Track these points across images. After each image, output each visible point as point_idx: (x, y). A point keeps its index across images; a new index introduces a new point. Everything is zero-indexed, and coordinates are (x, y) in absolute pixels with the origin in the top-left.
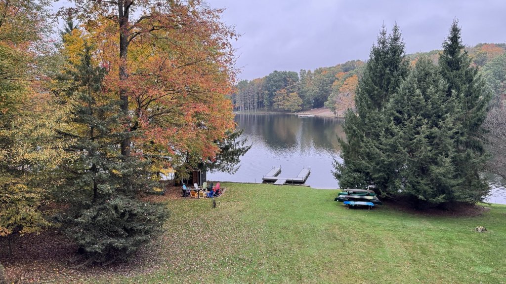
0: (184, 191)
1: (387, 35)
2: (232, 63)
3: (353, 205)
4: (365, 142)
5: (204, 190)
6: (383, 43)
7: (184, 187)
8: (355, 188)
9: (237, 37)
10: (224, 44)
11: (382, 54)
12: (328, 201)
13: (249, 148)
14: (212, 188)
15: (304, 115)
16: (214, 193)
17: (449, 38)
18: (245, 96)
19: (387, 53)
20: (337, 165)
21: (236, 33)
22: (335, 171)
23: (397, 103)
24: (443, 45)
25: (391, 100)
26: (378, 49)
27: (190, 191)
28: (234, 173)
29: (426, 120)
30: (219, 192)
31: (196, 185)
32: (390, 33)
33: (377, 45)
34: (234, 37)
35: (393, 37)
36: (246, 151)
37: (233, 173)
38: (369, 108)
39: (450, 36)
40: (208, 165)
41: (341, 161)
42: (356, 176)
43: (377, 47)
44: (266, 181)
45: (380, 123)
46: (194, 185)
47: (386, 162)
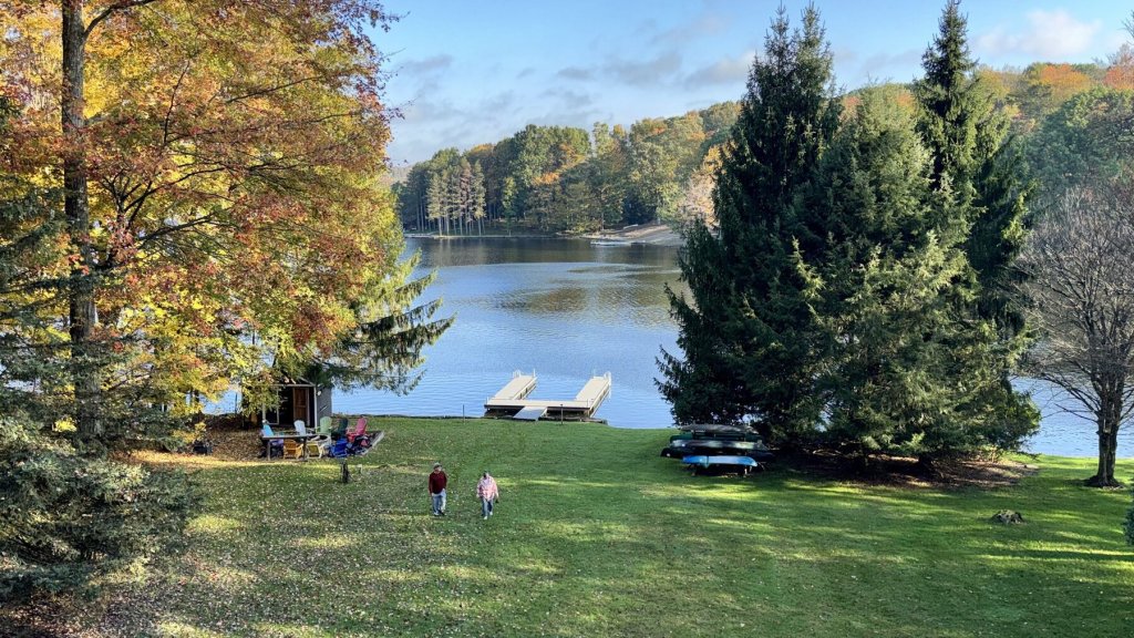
0: (265, 441)
1: (790, 34)
2: (377, 90)
3: (706, 466)
4: (734, 306)
5: (323, 438)
6: (780, 53)
7: (267, 432)
8: (711, 421)
9: (387, 22)
10: (351, 40)
11: (777, 81)
12: (644, 456)
13: (447, 325)
14: (345, 432)
15: (607, 240)
16: (349, 445)
17: (938, 42)
18: (450, 191)
19: (788, 79)
20: (670, 366)
21: (387, 12)
22: (664, 380)
23: (810, 207)
24: (925, 60)
25: (797, 199)
26: (767, 67)
27: (282, 441)
28: (408, 391)
29: (877, 247)
30: (364, 443)
31: (299, 425)
32: (796, 28)
33: (764, 59)
34: (379, 23)
35: (803, 39)
36: (439, 332)
37: (405, 393)
38: (745, 218)
39: (940, 37)
40: (337, 371)
41: (680, 355)
42: (714, 391)
43: (764, 65)
44: (494, 411)
45: (769, 256)
46: (294, 427)
47: (782, 355)
